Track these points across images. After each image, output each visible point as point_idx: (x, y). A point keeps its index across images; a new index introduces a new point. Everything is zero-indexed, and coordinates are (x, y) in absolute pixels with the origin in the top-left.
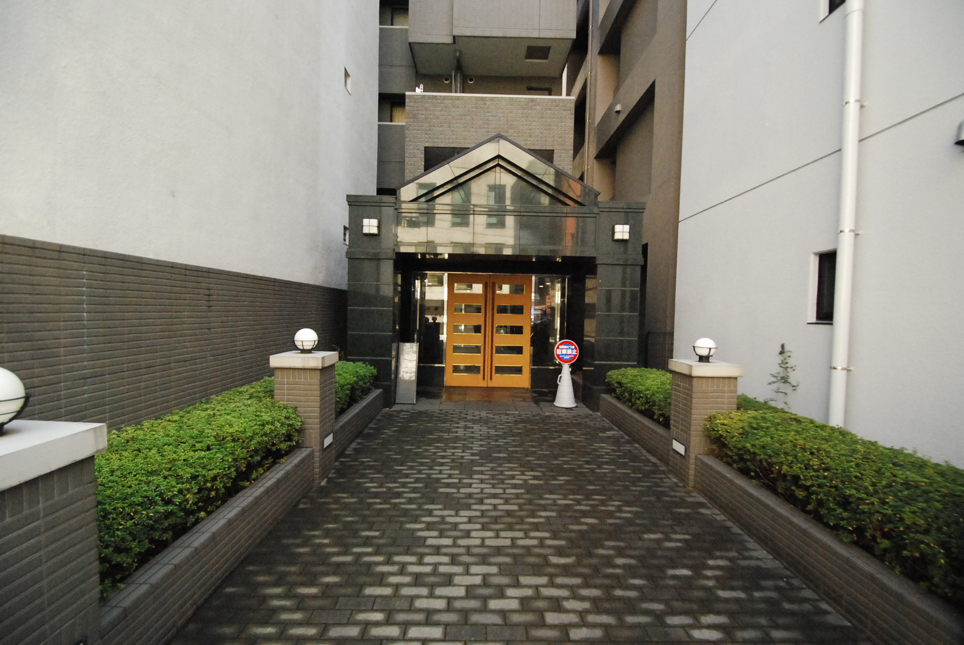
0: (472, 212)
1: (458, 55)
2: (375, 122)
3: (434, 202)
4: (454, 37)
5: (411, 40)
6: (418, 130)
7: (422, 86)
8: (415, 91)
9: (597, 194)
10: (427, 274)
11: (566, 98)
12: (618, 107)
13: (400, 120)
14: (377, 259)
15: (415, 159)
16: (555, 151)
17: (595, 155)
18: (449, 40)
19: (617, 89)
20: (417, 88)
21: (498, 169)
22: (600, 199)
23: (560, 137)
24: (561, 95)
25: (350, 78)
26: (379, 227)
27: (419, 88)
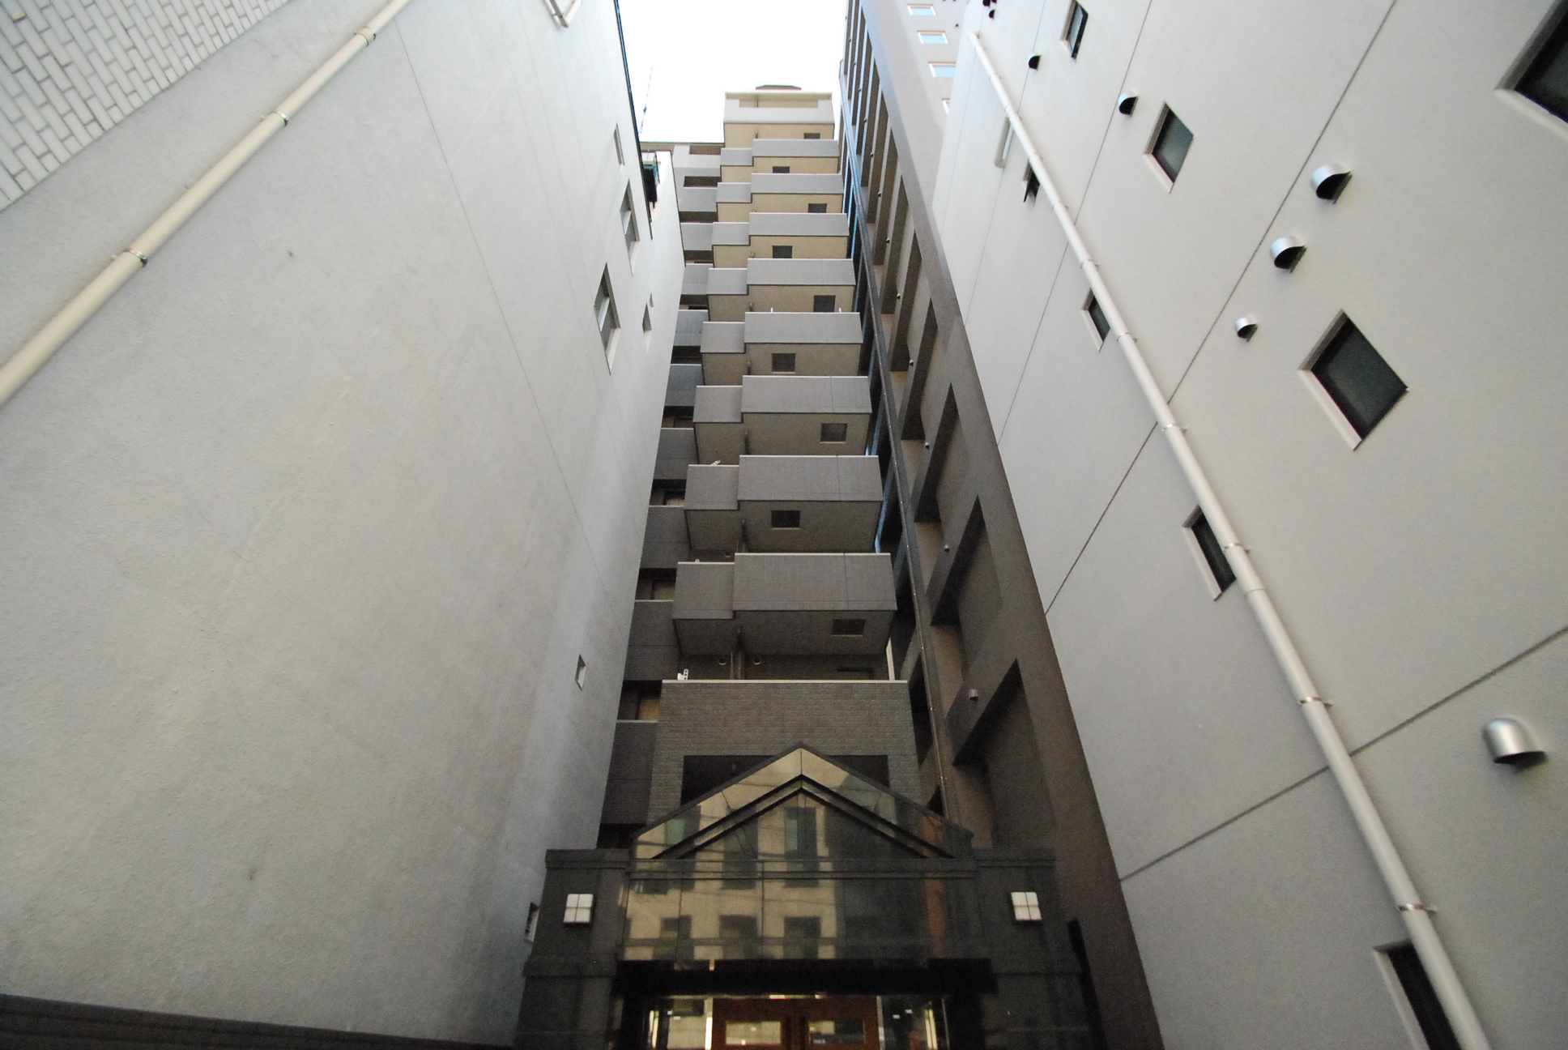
0: (760, 875)
1: (739, 631)
2: (613, 720)
3: (694, 858)
4: (735, 612)
5: (676, 615)
6: (677, 731)
7: (686, 672)
8: (676, 678)
9: (969, 836)
10: (672, 1000)
11: (894, 680)
12: (973, 693)
13: (650, 717)
14: (579, 977)
15: (668, 779)
16: (889, 757)
17: (953, 760)
18: (728, 616)
19: (965, 667)
20: (679, 675)
21: (801, 796)
22: (975, 844)
23: (894, 736)
24: (888, 678)
25: (585, 668)
26: (593, 909)
27: (682, 674)
